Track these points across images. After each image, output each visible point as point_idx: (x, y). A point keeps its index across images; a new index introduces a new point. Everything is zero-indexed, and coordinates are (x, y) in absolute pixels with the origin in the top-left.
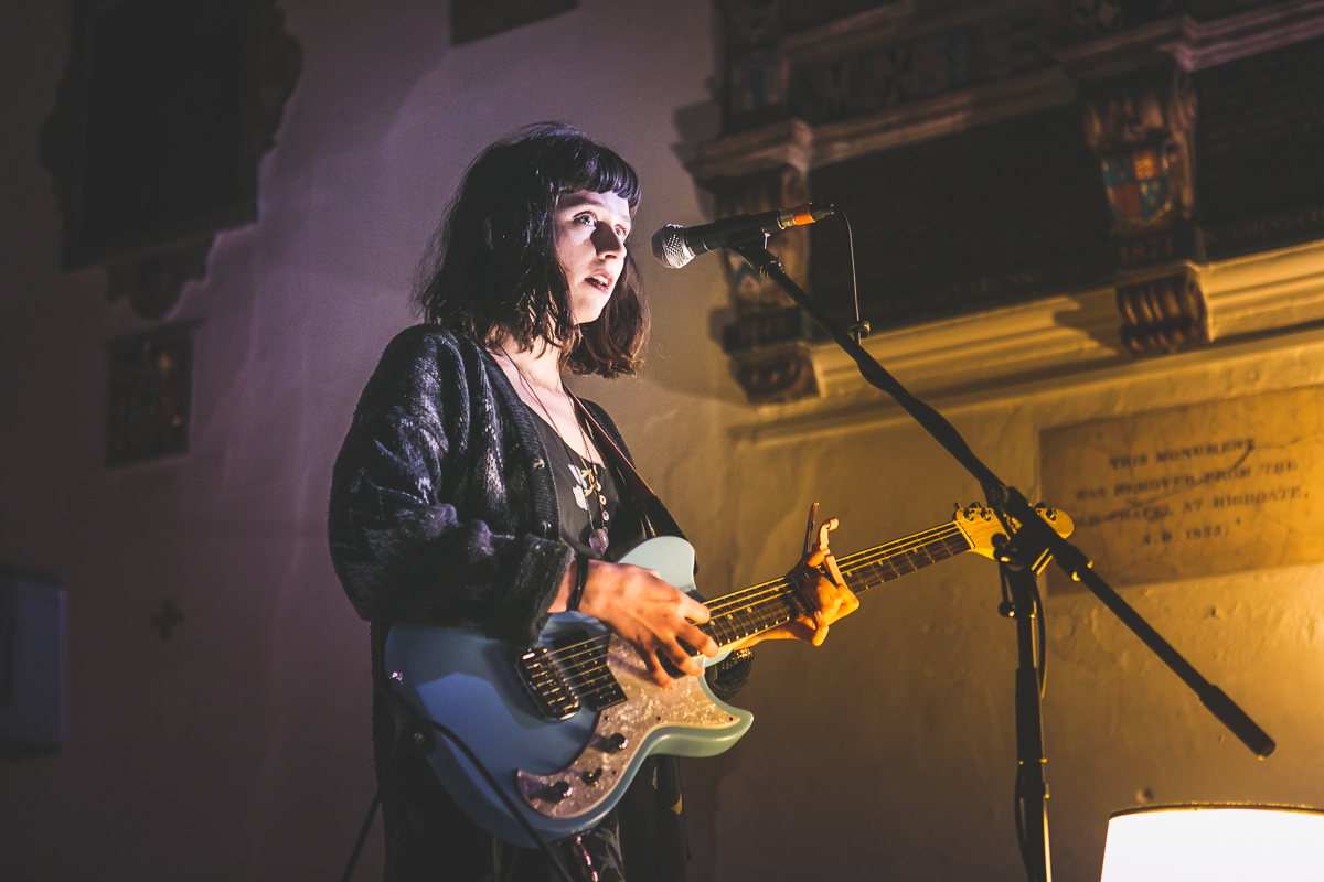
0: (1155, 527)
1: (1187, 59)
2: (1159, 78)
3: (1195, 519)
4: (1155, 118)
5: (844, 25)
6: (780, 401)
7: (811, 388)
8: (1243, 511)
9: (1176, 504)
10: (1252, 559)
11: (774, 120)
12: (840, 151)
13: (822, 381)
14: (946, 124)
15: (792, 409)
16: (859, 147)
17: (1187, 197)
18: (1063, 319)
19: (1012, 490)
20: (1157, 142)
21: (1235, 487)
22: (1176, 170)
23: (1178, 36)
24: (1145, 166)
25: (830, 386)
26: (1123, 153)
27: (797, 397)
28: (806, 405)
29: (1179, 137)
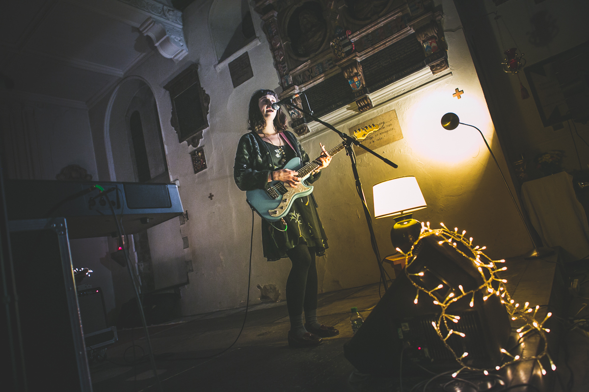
0: (371, 140)
1: (359, 60)
2: (354, 64)
3: (378, 137)
4: (355, 71)
5: (299, 67)
6: (304, 134)
7: (308, 131)
8: (385, 134)
9: (374, 136)
10: (388, 142)
11: (291, 87)
12: (304, 89)
13: (310, 129)
14: (321, 80)
15: (306, 135)
16: (307, 88)
17: (364, 83)
18: (348, 109)
19: (344, 134)
20: (357, 75)
21: (383, 131)
22: (361, 79)
23: (356, 56)
24: (356, 79)
25: (311, 130)
26: (351, 78)
27: (306, 133)
28: (308, 134)
29: (360, 73)
